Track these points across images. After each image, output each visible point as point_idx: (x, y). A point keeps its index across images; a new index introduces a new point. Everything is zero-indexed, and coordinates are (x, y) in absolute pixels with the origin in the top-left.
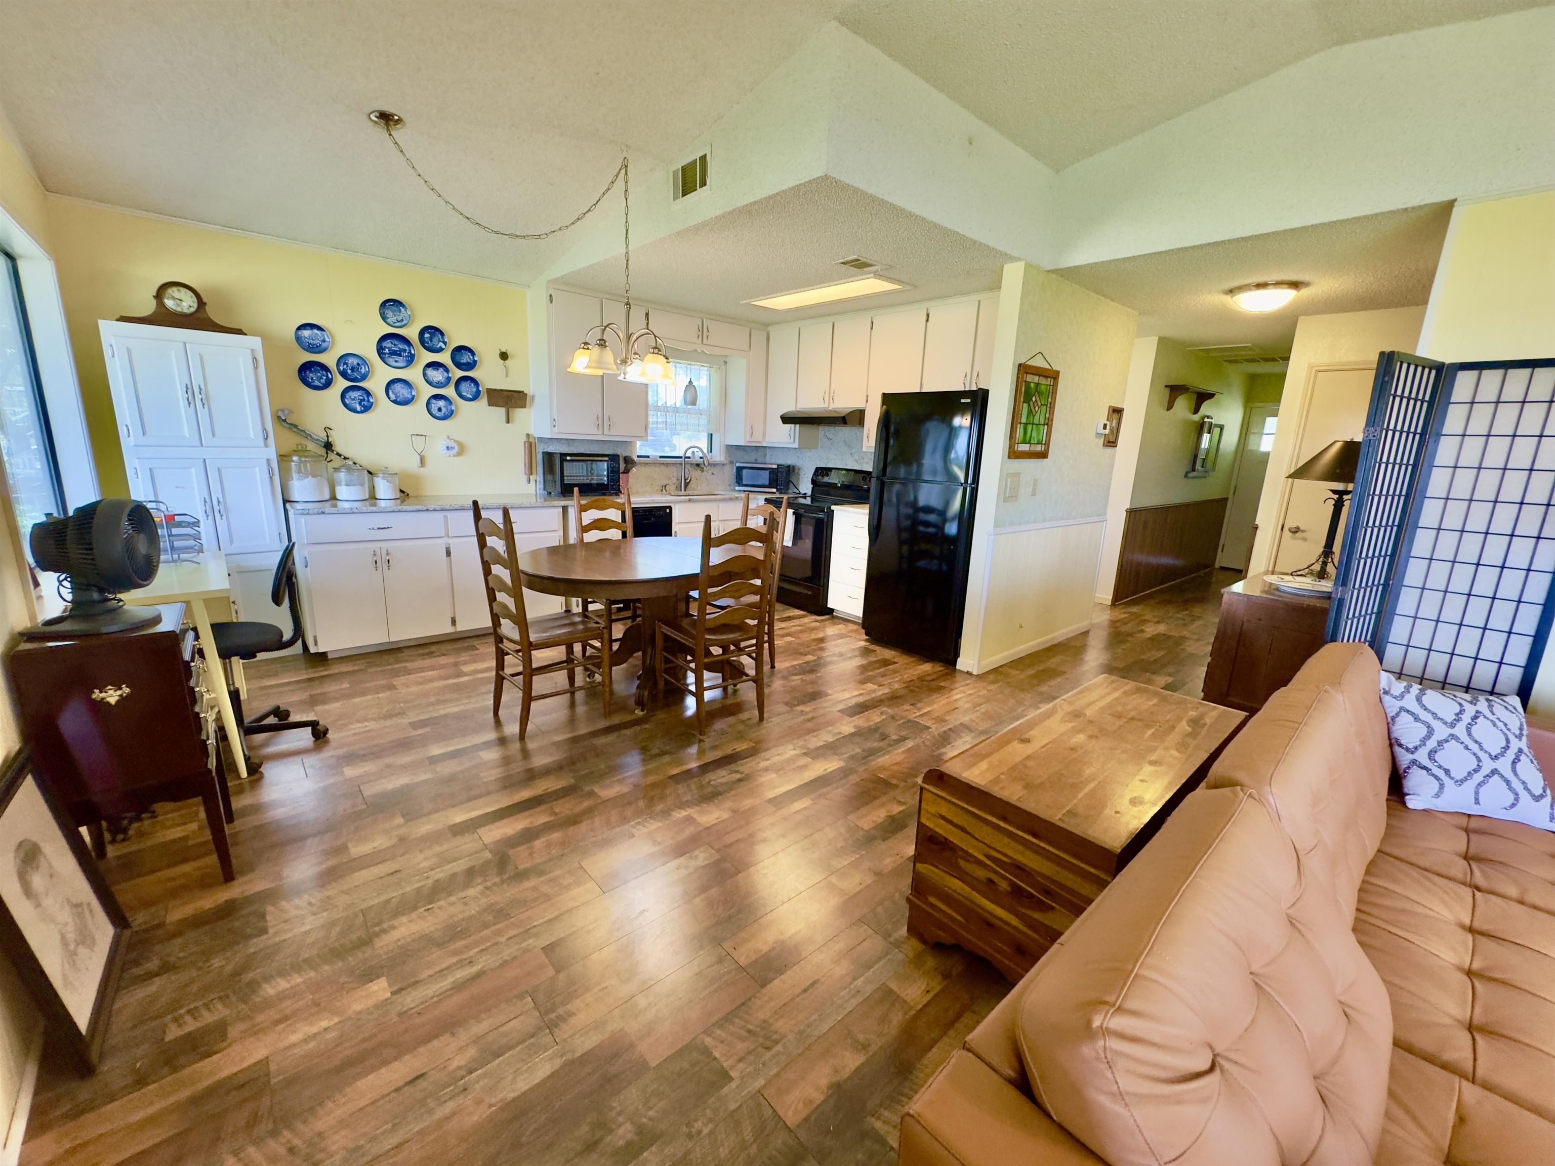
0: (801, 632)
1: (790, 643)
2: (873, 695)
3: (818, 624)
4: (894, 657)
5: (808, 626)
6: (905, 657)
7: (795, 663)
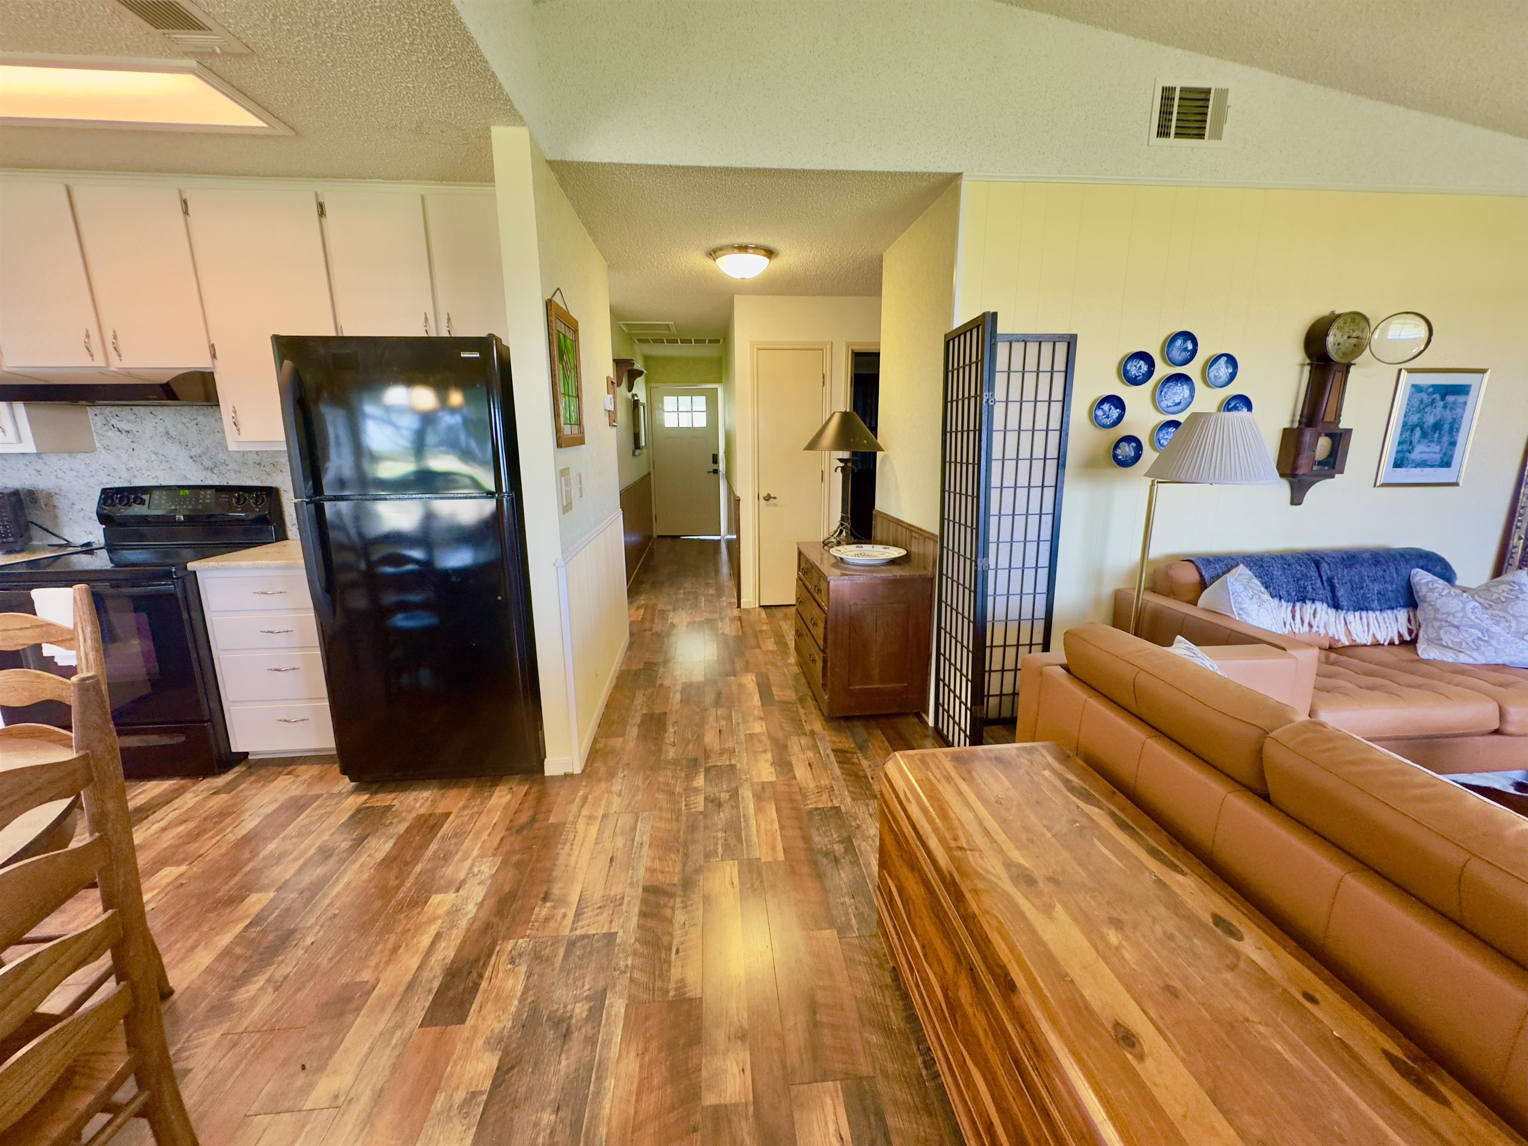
0: (195, 836)
1: (178, 884)
2: (464, 923)
3: (223, 797)
4: (434, 802)
5: (203, 812)
6: (453, 793)
7: (225, 939)
